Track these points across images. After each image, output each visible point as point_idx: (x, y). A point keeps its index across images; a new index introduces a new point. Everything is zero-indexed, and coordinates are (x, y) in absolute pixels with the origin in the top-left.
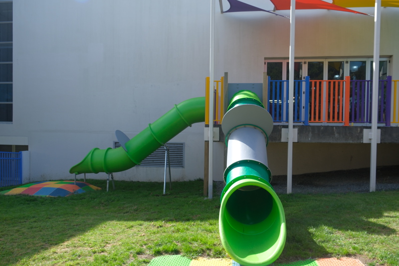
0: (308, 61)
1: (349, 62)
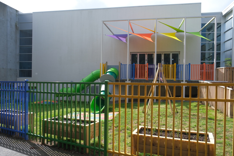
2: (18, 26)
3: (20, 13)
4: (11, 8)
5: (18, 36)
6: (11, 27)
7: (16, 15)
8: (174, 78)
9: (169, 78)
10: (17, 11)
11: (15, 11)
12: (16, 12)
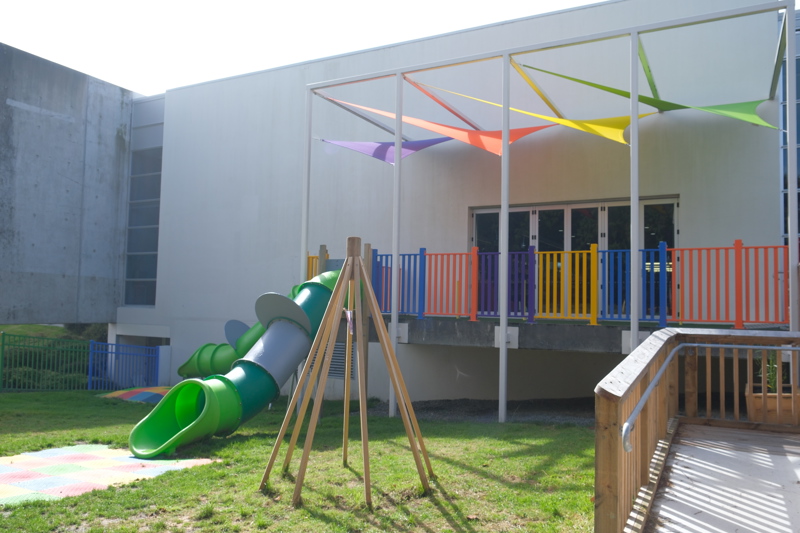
0: (538, 209)
1: (607, 209)
2: (127, 138)
3: (135, 97)
4: (103, 84)
5: (127, 171)
6: (99, 143)
7: (122, 103)
8: (588, 311)
9: (559, 311)
10: (124, 91)
11: (119, 92)
12: (123, 95)
